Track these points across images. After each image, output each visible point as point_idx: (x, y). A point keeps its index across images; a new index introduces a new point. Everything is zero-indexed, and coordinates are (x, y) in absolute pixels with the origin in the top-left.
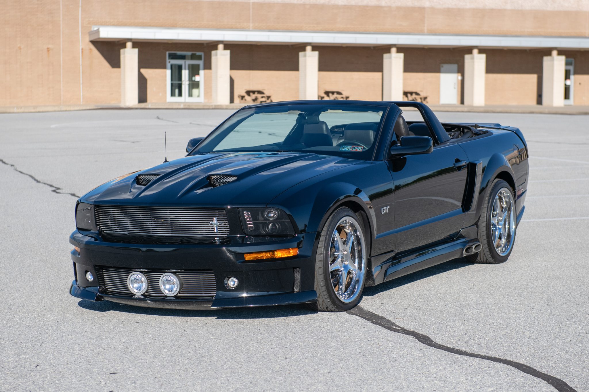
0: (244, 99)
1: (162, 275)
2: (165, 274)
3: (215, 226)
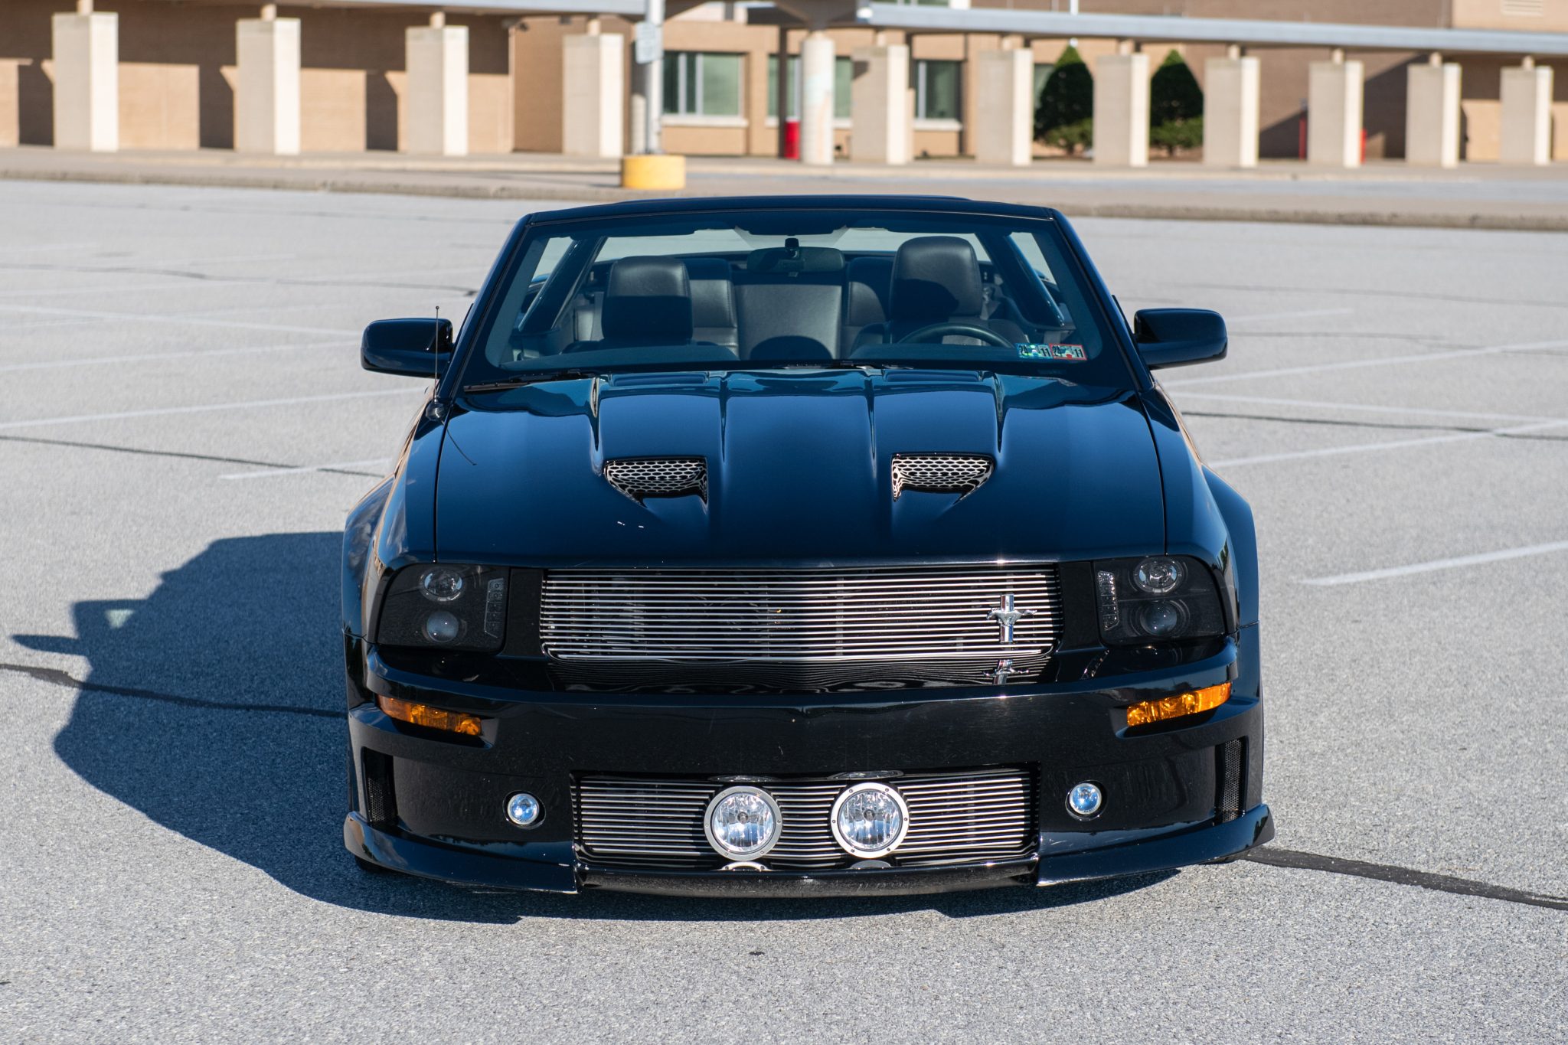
1: (842, 791)
2: (856, 788)
3: (1007, 622)
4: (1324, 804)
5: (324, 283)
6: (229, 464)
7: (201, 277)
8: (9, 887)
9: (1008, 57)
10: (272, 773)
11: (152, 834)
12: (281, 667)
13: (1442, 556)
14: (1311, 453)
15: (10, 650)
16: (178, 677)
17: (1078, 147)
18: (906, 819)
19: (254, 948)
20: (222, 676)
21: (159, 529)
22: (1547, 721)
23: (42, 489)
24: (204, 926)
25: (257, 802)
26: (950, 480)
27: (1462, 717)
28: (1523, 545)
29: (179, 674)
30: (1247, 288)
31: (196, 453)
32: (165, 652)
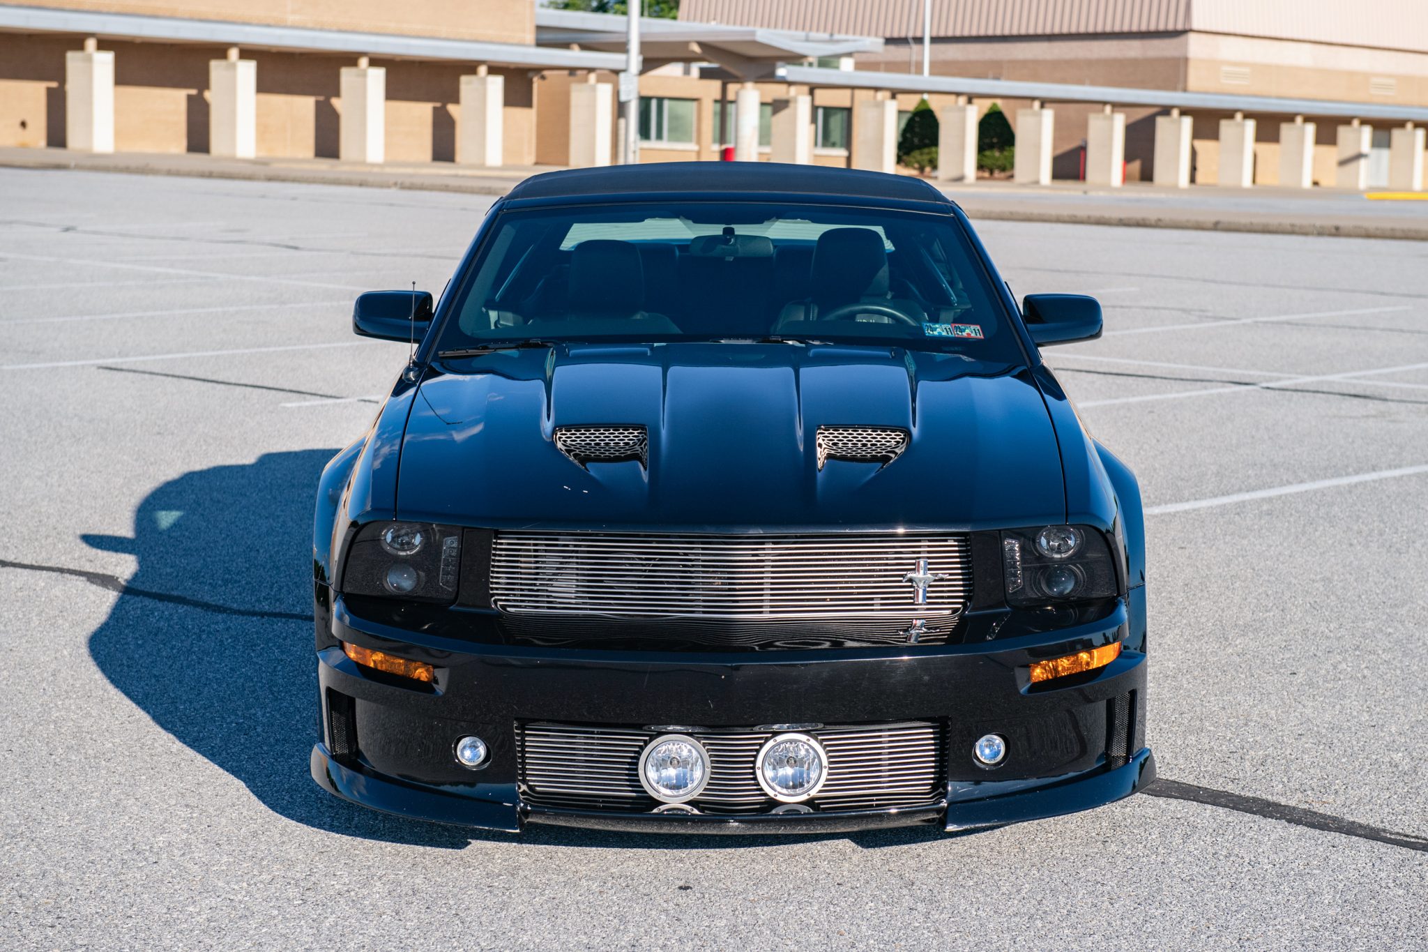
1: (767, 740)
2: (780, 738)
3: (921, 585)
4: (1183, 729)
5: (385, 255)
6: (290, 394)
7: (296, 248)
8: (9, 800)
9: (881, 105)
10: (272, 680)
11: (153, 744)
12: (298, 575)
13: (1240, 490)
14: (1123, 400)
15: (76, 555)
16: (210, 584)
17: (928, 169)
18: (825, 767)
19: (218, 874)
20: (247, 583)
21: (223, 448)
22: (1358, 647)
23: (139, 413)
24: (177, 848)
25: (253, 711)
26: (869, 451)
27: (1286, 641)
28: (1302, 482)
29: (211, 581)
30: (1059, 271)
31: (266, 385)
32: (204, 560)
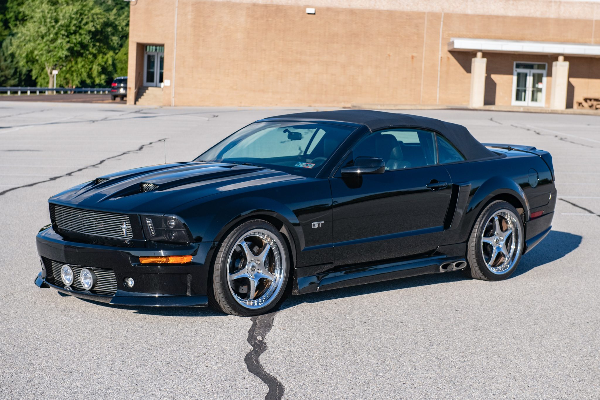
0: (581, 105)
1: (81, 270)
3: (124, 230)
